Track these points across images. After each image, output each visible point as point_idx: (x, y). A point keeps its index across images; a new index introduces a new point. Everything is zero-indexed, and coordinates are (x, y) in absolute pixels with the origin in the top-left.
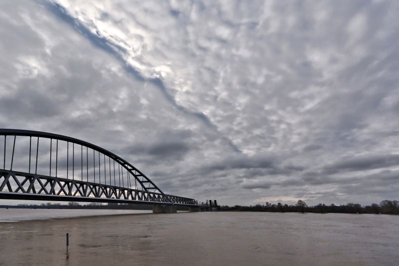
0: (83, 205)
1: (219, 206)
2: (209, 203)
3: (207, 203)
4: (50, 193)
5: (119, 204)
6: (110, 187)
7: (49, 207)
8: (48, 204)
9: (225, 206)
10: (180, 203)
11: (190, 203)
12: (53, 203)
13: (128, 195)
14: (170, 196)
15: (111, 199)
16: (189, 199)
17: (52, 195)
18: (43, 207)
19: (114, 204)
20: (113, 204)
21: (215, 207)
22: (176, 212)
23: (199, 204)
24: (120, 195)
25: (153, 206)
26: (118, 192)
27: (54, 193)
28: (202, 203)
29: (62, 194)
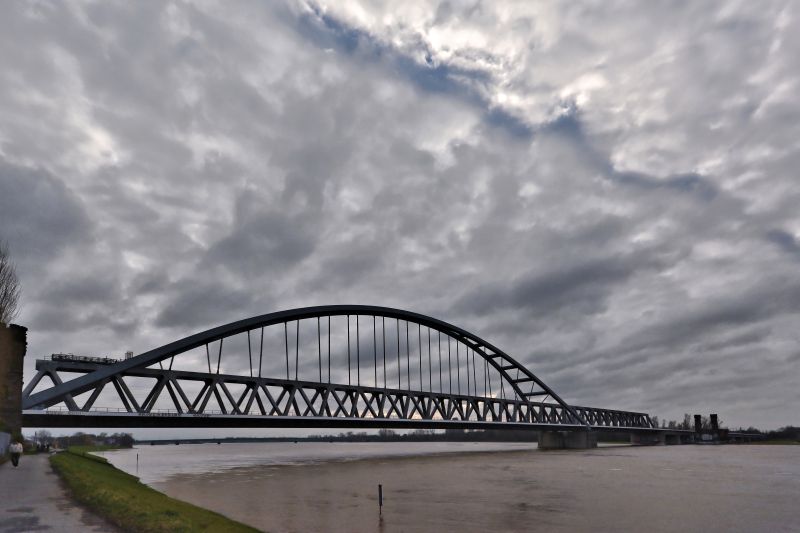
0: (402, 434)
1: (726, 431)
2: (692, 422)
3: (686, 424)
4: (351, 415)
5: (466, 431)
6: (448, 398)
7: (351, 439)
8: (349, 433)
9: (746, 428)
10: (608, 424)
11: (634, 425)
12: (356, 431)
13: (485, 412)
14: (581, 409)
15: (451, 421)
16: (633, 414)
17: (354, 418)
18: (342, 439)
19: (457, 431)
20: (455, 432)
21: (710, 432)
22: (594, 446)
23: (660, 425)
24: (469, 412)
25: (539, 433)
26: (464, 406)
27: (357, 415)
28: (672, 424)
29: (369, 416)
